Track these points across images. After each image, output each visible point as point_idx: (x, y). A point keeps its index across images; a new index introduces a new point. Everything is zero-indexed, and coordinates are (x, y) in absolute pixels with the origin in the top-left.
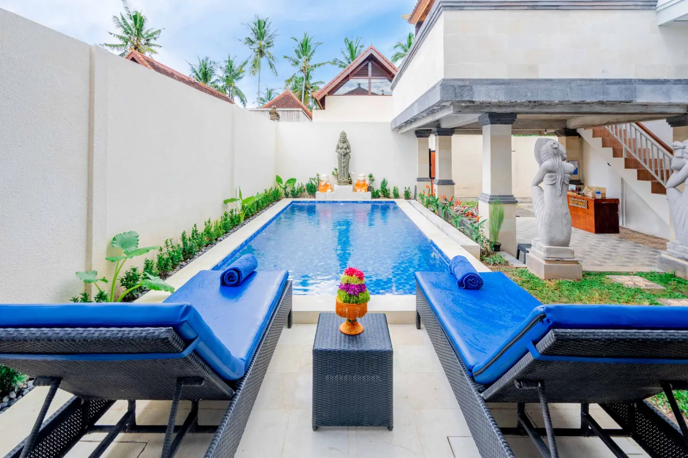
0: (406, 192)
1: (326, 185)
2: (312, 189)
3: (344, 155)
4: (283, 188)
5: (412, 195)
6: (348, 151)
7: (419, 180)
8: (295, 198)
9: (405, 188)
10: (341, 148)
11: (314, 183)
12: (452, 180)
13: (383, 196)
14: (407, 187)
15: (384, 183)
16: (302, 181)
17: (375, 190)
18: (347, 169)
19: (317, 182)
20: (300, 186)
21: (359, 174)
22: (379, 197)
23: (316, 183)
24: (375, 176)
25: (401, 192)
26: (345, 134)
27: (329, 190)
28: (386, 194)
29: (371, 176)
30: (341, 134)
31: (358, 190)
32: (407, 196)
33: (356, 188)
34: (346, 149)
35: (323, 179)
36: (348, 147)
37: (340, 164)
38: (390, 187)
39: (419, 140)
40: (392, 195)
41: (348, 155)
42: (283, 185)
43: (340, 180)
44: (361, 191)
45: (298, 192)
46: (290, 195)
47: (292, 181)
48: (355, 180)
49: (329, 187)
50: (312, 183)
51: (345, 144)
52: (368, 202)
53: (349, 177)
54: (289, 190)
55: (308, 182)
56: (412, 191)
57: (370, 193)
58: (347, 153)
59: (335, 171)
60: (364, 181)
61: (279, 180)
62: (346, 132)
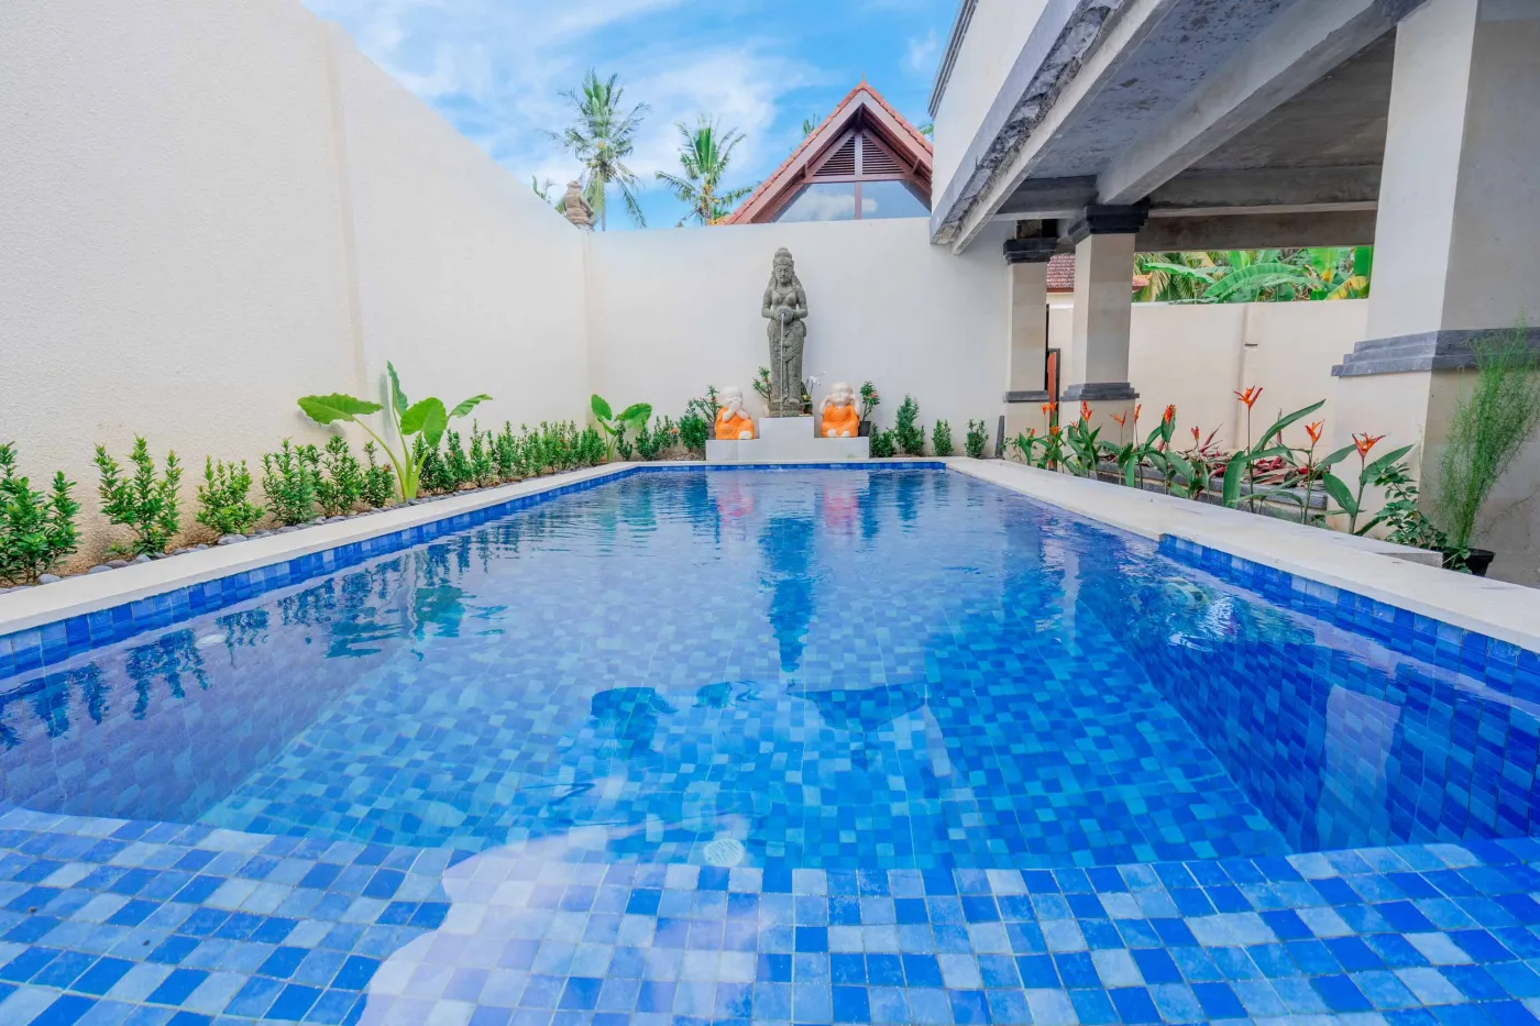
0: (971, 436)
1: (736, 419)
2: (696, 434)
3: (788, 324)
4: (613, 433)
5: (991, 444)
6: (798, 310)
7: (1014, 398)
8: (650, 459)
9: (971, 425)
10: (779, 303)
11: (702, 416)
12: (1128, 385)
13: (903, 450)
14: (977, 422)
15: (907, 413)
16: (669, 411)
17: (882, 431)
18: (798, 368)
19: (711, 414)
20: (663, 424)
21: (832, 382)
22: (892, 453)
23: (708, 416)
24: (880, 390)
25: (959, 437)
26: (789, 256)
27: (745, 434)
28: (911, 443)
29: (867, 391)
30: (777, 256)
31: (831, 432)
32: (976, 448)
33: (826, 425)
34: (792, 305)
35: (728, 400)
36: (798, 301)
37: (775, 353)
38: (925, 423)
39: (1016, 273)
40: (930, 445)
41: (797, 324)
42: (614, 425)
43: (776, 401)
44: (838, 434)
45: (657, 444)
46: (635, 453)
47: (640, 412)
48: (821, 401)
49: (747, 423)
50: (695, 415)
51: (790, 289)
52: (860, 466)
53: (803, 391)
54: (630, 438)
55: (683, 415)
56: (991, 432)
57: (865, 439)
58: (795, 318)
59: (760, 378)
60: (848, 403)
61: (600, 408)
62: (790, 251)
